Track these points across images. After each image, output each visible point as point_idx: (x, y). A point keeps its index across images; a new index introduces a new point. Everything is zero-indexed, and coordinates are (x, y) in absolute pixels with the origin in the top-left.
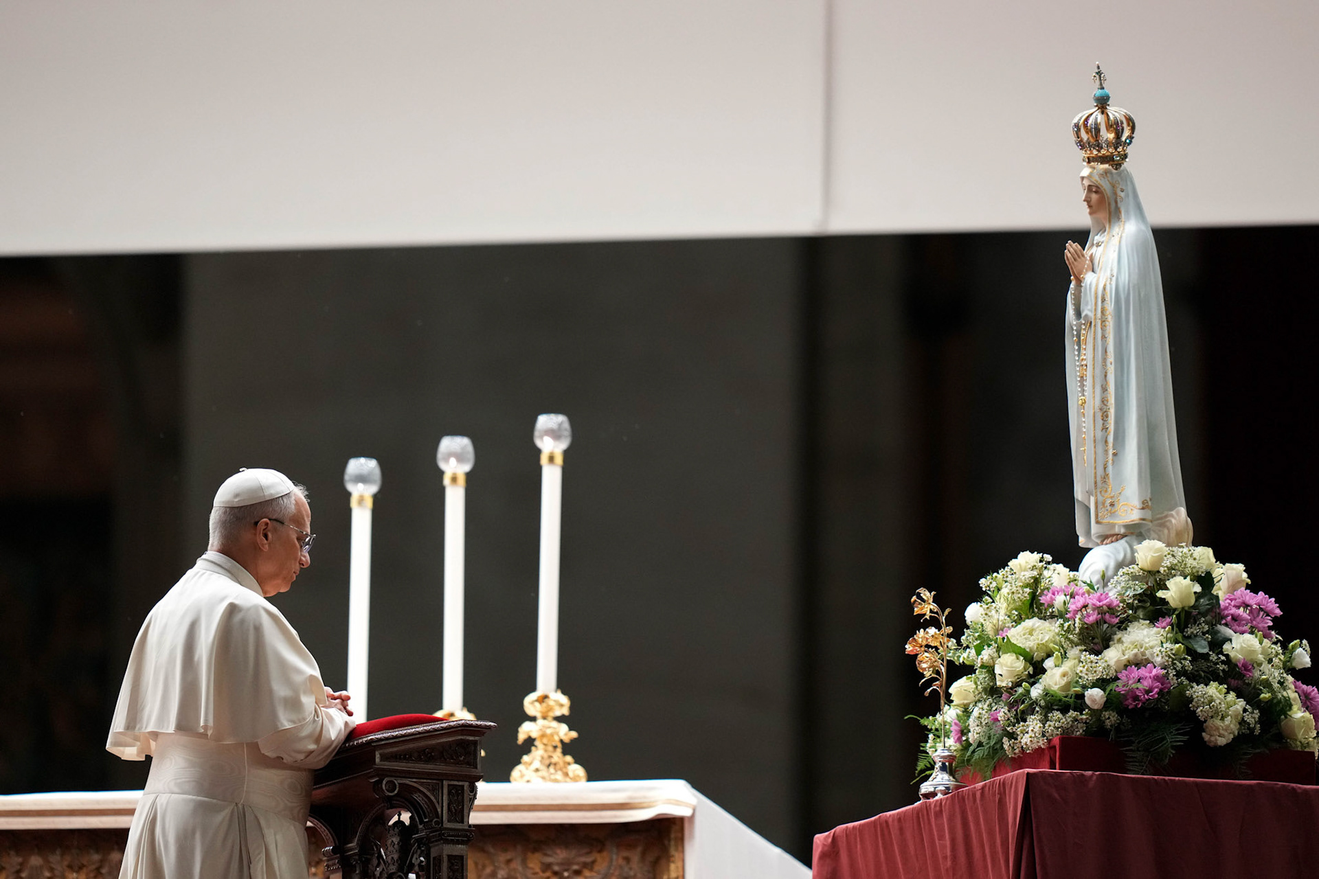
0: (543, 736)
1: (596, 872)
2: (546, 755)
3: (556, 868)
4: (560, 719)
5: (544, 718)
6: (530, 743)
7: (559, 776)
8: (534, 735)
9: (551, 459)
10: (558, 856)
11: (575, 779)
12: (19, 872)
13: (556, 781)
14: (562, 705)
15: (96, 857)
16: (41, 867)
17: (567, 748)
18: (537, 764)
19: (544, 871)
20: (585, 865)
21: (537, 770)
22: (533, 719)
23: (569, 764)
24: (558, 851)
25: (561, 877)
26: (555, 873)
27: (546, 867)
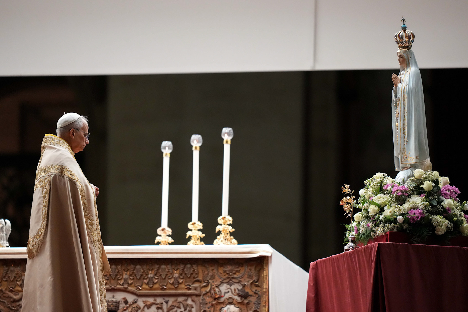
0: (224, 230)
1: (240, 273)
2: (225, 236)
3: (228, 272)
4: (229, 225)
5: (224, 224)
6: (220, 232)
7: (229, 243)
8: (221, 230)
9: (227, 142)
10: (228, 268)
11: (234, 244)
13: (228, 244)
14: (230, 220)
17: (231, 234)
18: (222, 239)
19: (224, 273)
20: (237, 271)
21: (222, 241)
22: (221, 225)
23: (232, 239)
24: (229, 267)
25: (229, 275)
26: (227, 274)
27: (225, 272)
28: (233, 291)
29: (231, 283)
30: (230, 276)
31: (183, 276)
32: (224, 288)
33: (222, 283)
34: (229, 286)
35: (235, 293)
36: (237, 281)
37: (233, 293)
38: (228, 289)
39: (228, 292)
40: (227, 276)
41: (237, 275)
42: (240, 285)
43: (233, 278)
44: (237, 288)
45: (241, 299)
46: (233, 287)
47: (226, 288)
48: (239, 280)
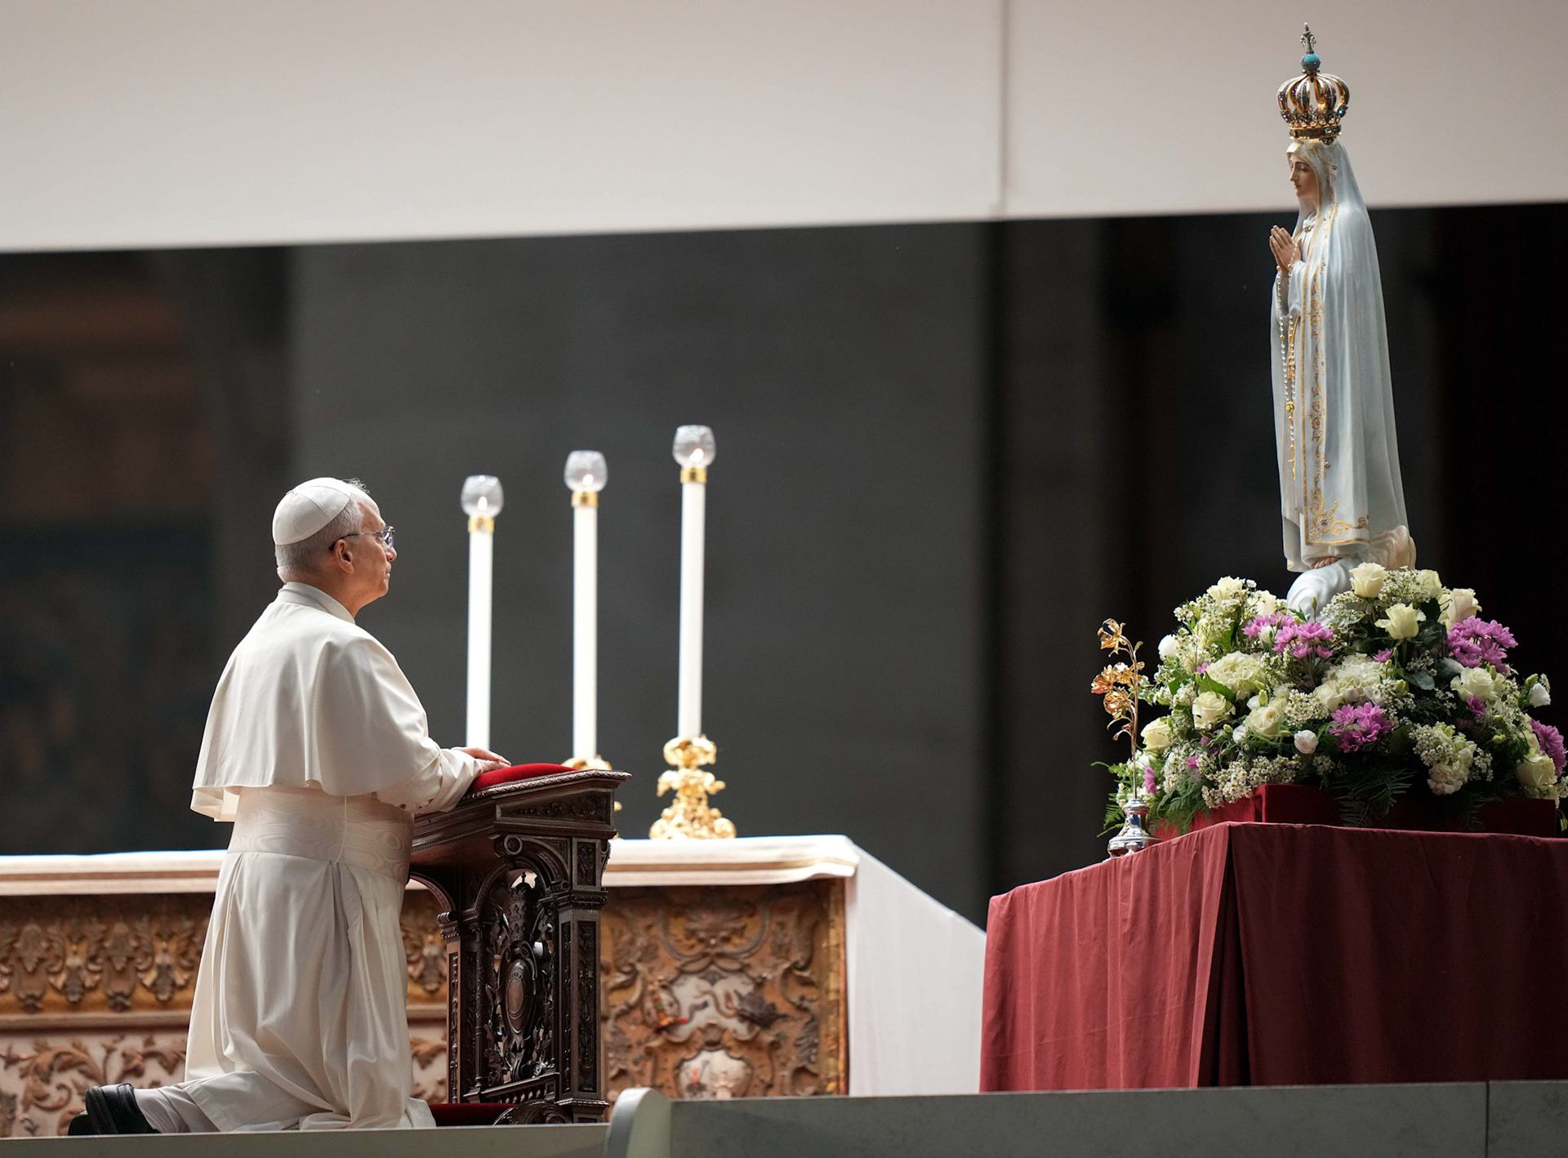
0: (686, 786)
1: (747, 938)
2: (689, 808)
3: (702, 935)
4: (705, 768)
5: (688, 766)
6: (671, 795)
7: (704, 831)
8: (675, 786)
9: (693, 476)
10: (704, 921)
11: (723, 835)
12: (101, 941)
13: (700, 837)
14: (707, 753)
15: (188, 924)
16: (126, 936)
17: (713, 800)
18: (679, 818)
19: (688, 938)
20: (735, 932)
21: (679, 825)
22: (675, 768)
23: (716, 818)
24: (704, 916)
25: (709, 946)
26: (701, 941)
27: (692, 933)
28: (722, 1000)
29: (715, 973)
30: (709, 950)
32: (689, 991)
33: (682, 972)
34: (706, 985)
35: (728, 1007)
36: (736, 966)
37: (723, 1007)
38: (705, 993)
39: (705, 1005)
40: (699, 948)
41: (735, 945)
42: (745, 979)
43: (721, 955)
44: (736, 992)
45: (750, 1030)
46: (720, 989)
47: (696, 993)
48: (742, 963)
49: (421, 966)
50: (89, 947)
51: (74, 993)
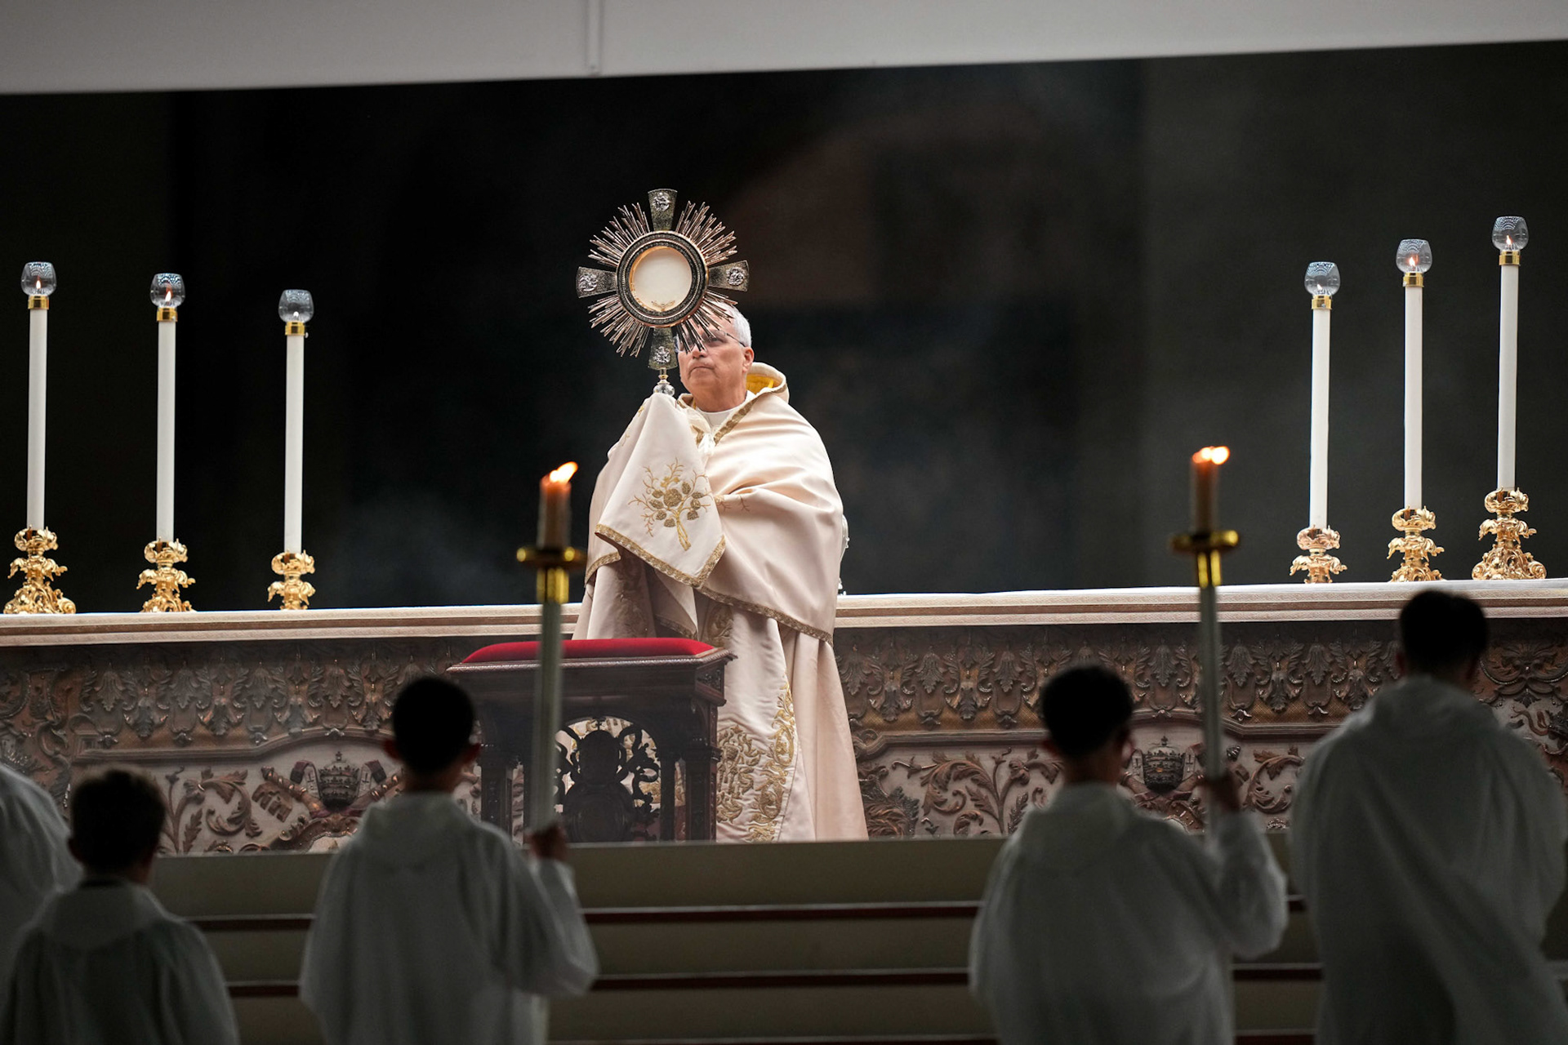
0: (1503, 532)
1: (1556, 666)
2: (1505, 552)
3: (1518, 662)
4: (1519, 516)
5: (1504, 515)
6: (1490, 540)
7: (1519, 572)
8: (1494, 531)
9: (1509, 260)
10: (1519, 650)
11: (1534, 576)
12: (991, 667)
13: (1516, 577)
14: (1522, 503)
17: (1526, 544)
18: (1497, 560)
19: (1505, 666)
20: (1546, 659)
21: (1497, 566)
23: (1529, 560)
24: (1520, 646)
25: (1523, 671)
26: (1516, 668)
27: (1508, 661)
28: (1535, 720)
29: (1530, 695)
30: (1523, 676)
31: (1378, 677)
32: (1505, 712)
33: (1500, 695)
34: (1521, 707)
35: (1540, 726)
36: (1548, 690)
37: (1536, 726)
38: (1520, 713)
39: (1521, 723)
40: (1515, 674)
41: (1547, 672)
42: (1555, 701)
43: (1535, 680)
44: (1547, 712)
45: (1560, 746)
46: (1533, 710)
47: (1512, 713)
48: (1553, 687)
49: (1270, 689)
50: (980, 672)
51: (967, 712)
